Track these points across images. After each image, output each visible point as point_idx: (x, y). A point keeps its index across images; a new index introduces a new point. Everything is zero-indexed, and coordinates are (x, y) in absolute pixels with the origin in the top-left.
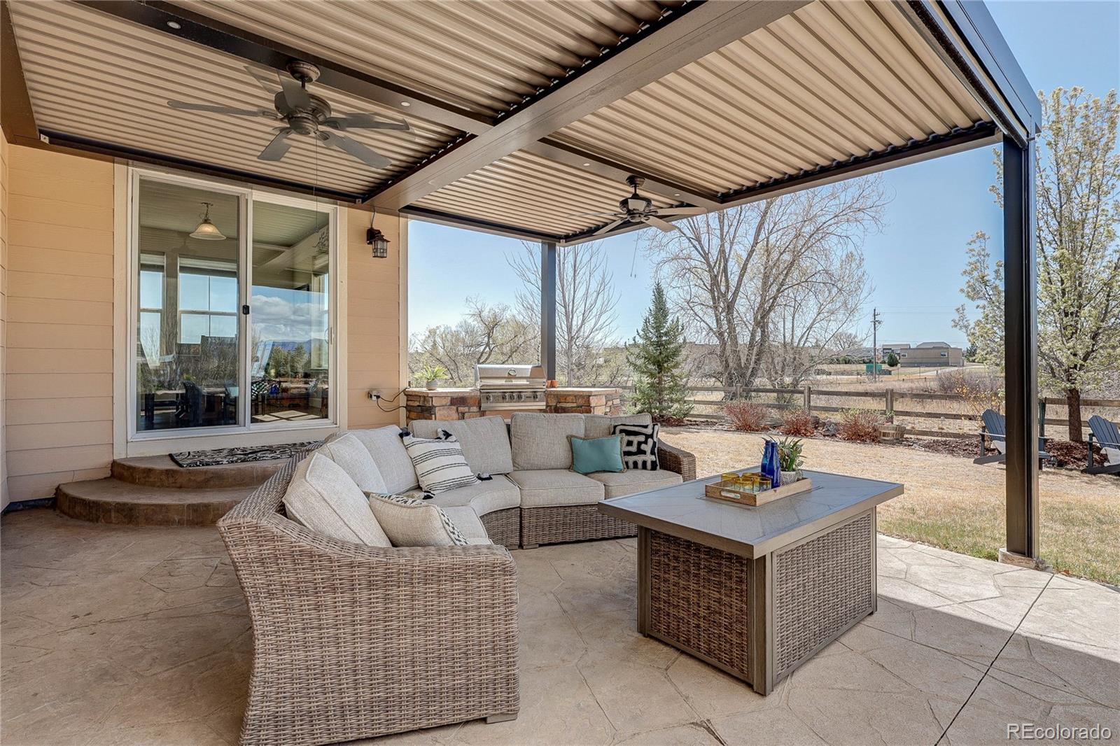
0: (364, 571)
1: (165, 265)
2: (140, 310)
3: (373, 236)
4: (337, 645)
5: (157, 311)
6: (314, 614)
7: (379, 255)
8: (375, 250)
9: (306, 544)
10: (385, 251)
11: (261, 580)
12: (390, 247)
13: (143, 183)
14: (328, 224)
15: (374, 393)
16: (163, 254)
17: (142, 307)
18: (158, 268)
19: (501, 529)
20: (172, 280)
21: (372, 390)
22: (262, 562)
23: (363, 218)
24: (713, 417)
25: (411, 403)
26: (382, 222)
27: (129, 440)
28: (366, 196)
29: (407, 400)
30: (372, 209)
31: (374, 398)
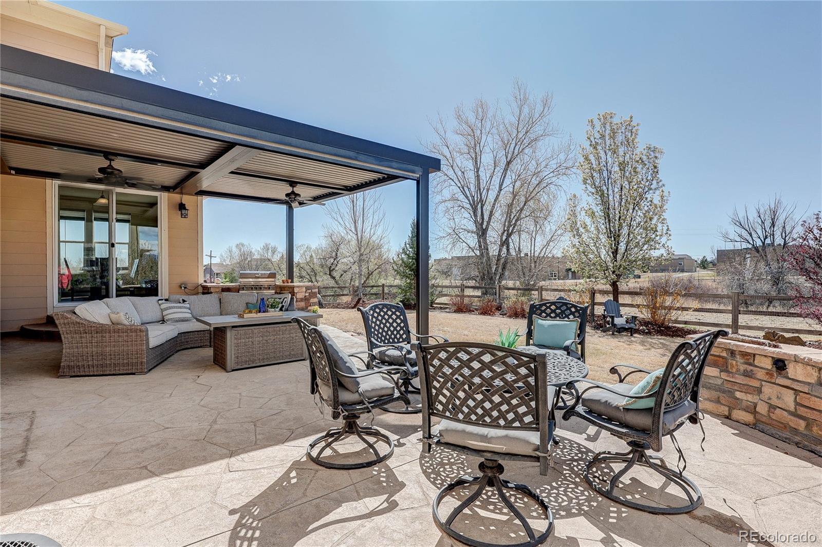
0: (95, 328)
1: (85, 217)
2: (59, 242)
3: (182, 207)
4: (87, 348)
5: (82, 242)
6: (80, 339)
7: (184, 216)
8: (182, 214)
9: (78, 320)
10: (187, 215)
11: (64, 329)
12: (190, 213)
13: (60, 187)
14: (157, 204)
15: (183, 286)
16: (84, 211)
17: (61, 240)
18: (82, 219)
19: (200, 338)
20: (90, 223)
21: (182, 284)
22: (65, 324)
23: (176, 197)
24: (446, 304)
25: (204, 291)
26: (187, 200)
27: (55, 306)
28: (176, 187)
29: (203, 290)
30: (182, 193)
31: (183, 288)
